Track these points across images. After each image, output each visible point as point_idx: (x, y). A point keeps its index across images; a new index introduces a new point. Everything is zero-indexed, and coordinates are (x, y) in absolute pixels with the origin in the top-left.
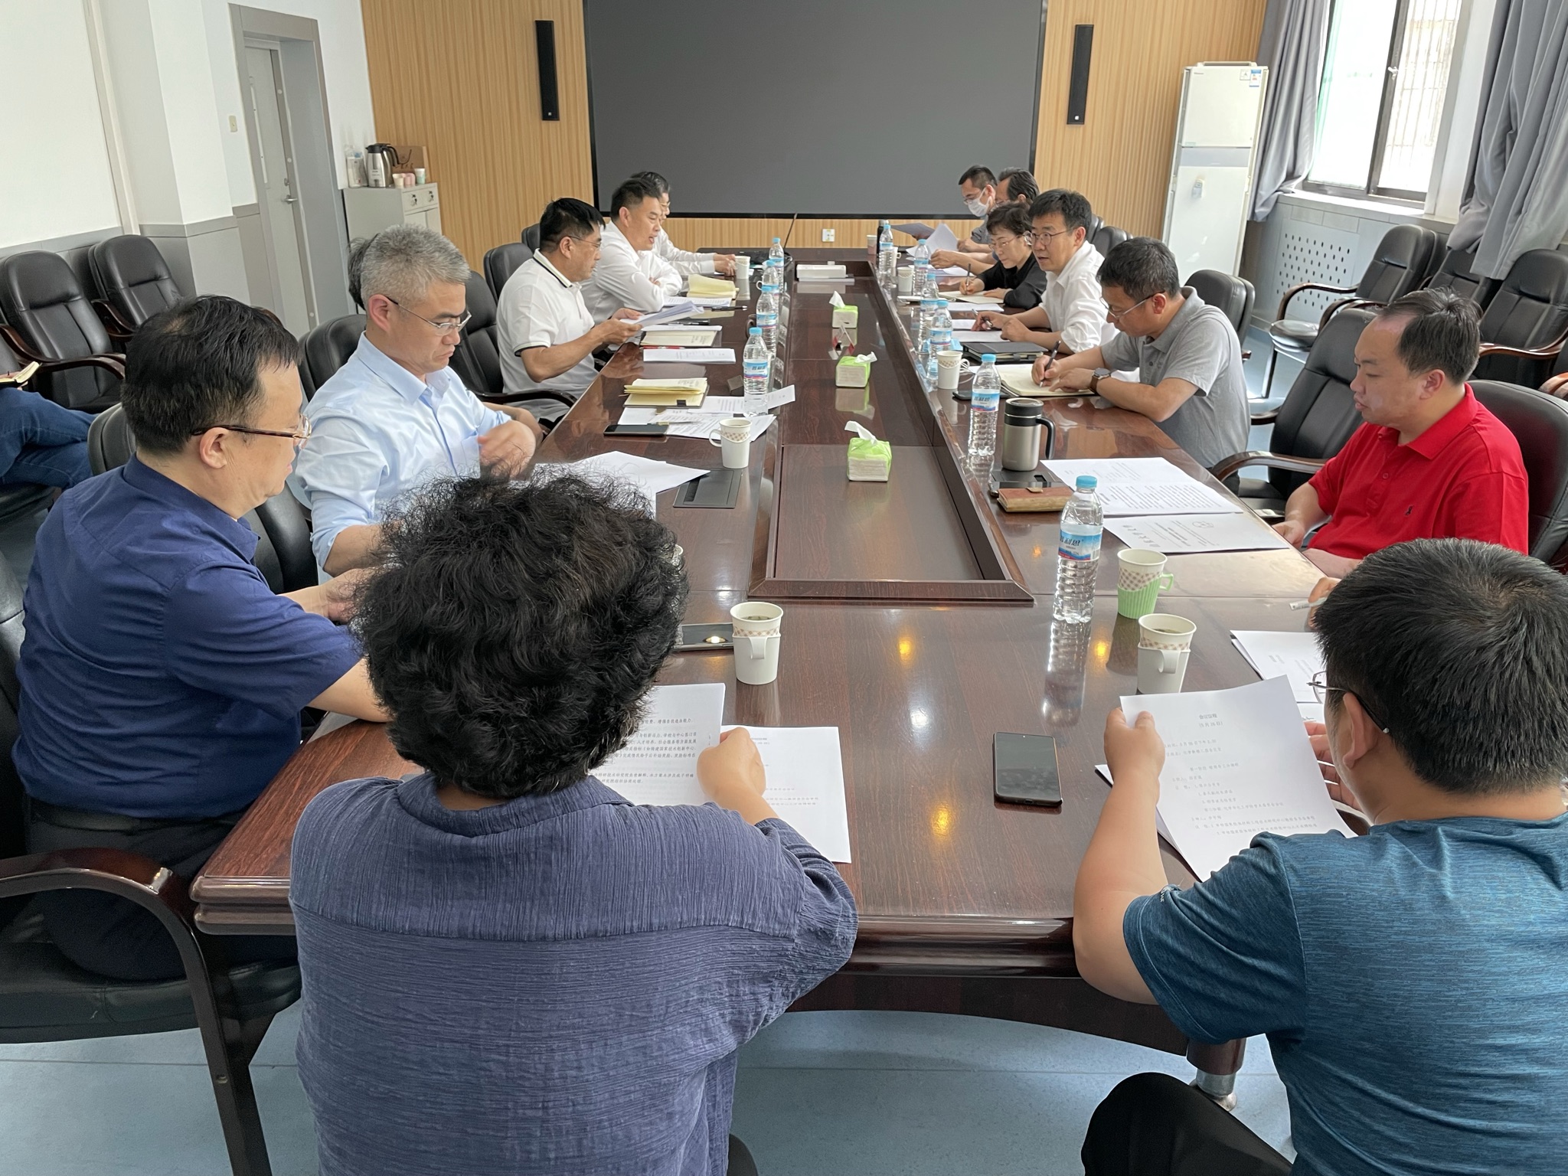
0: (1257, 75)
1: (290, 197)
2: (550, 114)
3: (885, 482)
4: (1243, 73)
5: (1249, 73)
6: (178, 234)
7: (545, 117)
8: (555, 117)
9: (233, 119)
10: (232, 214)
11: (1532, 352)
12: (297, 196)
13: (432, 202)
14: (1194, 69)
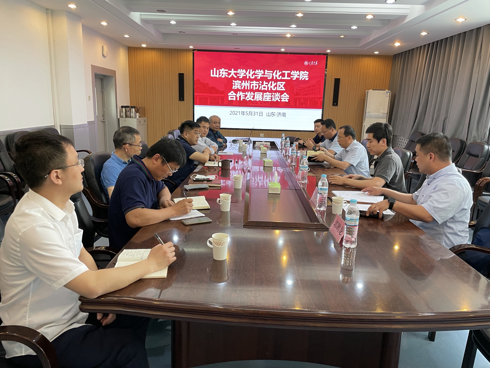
0: (388, 93)
1: (103, 120)
2: (181, 99)
3: (279, 194)
4: (384, 92)
5: (386, 93)
6: (70, 128)
7: (180, 100)
8: (183, 100)
9: (89, 97)
10: (87, 123)
11: (474, 171)
12: (105, 120)
13: (145, 123)
14: (369, 91)
